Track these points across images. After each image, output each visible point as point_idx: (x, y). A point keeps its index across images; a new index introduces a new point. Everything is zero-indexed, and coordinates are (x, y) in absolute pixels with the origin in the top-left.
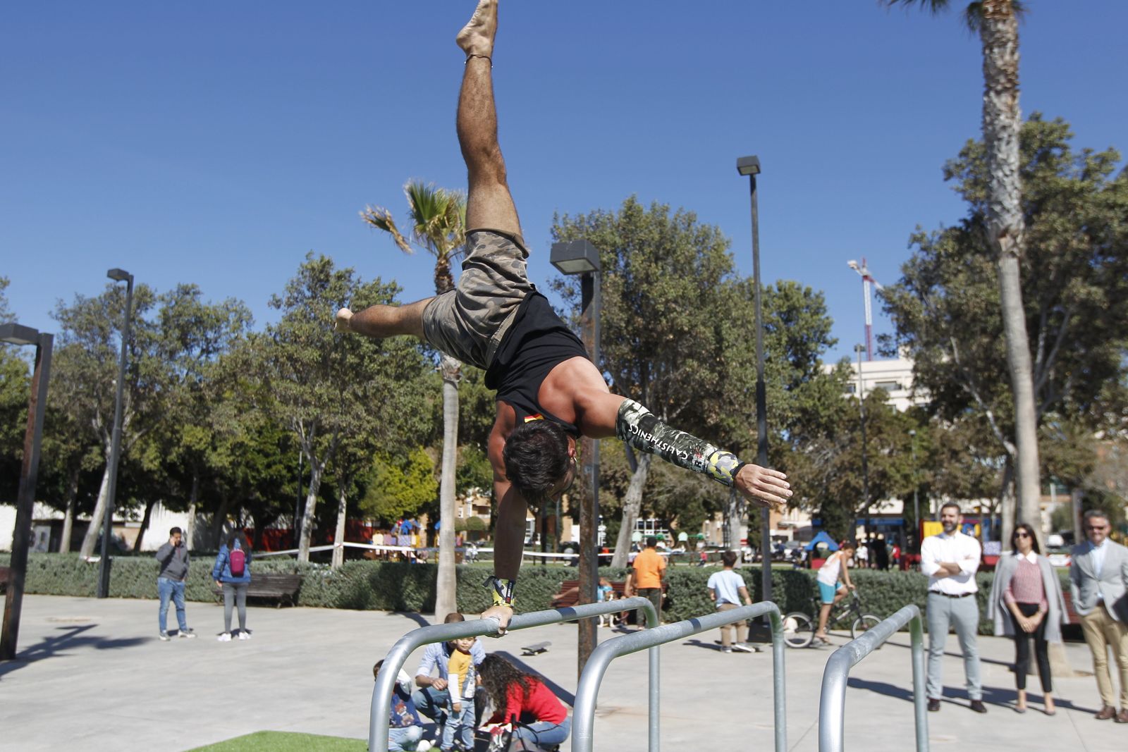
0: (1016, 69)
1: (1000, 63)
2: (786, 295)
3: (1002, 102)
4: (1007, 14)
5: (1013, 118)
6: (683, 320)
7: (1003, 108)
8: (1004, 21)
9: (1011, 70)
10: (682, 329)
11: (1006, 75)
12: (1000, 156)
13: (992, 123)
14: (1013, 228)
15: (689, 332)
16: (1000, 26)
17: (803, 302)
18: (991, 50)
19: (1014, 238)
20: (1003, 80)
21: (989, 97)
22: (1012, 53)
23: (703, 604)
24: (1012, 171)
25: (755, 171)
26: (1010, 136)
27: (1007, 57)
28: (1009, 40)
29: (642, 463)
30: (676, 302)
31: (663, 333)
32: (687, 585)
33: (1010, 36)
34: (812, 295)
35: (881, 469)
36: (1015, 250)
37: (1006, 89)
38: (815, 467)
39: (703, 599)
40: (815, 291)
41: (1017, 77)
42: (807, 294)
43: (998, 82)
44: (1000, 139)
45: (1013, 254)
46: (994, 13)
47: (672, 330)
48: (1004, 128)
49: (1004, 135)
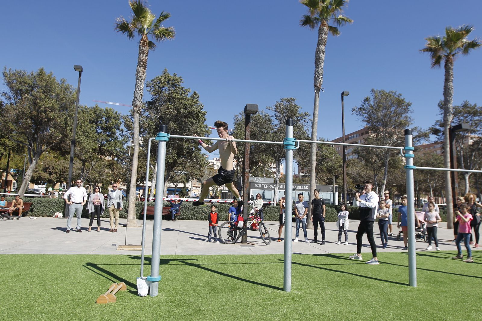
0: (146, 61)
1: (142, 58)
2: (108, 113)
3: (141, 69)
4: (146, 46)
5: (143, 75)
6: (51, 115)
7: (141, 71)
8: (145, 47)
9: (145, 61)
10: (50, 118)
11: (143, 63)
12: (138, 84)
13: (137, 75)
14: (139, 105)
15: (53, 119)
16: (143, 48)
17: (113, 115)
18: (140, 54)
19: (139, 108)
20: (142, 63)
21: (138, 67)
22: (146, 57)
23: (45, 210)
24: (140, 89)
25: (81, 71)
26: (141, 79)
27: (144, 57)
28: (145, 53)
29: (34, 162)
30: (48, 108)
31: (43, 118)
32: (40, 204)
33: (146, 52)
34: (117, 114)
35: (144, 172)
36: (139, 112)
37: (142, 66)
38: (124, 170)
39: (45, 208)
40: (118, 113)
41: (146, 64)
42: (116, 113)
43: (141, 64)
44: (139, 80)
45: (138, 113)
46: (142, 44)
47: (47, 118)
48: (140, 77)
49: (140, 79)
